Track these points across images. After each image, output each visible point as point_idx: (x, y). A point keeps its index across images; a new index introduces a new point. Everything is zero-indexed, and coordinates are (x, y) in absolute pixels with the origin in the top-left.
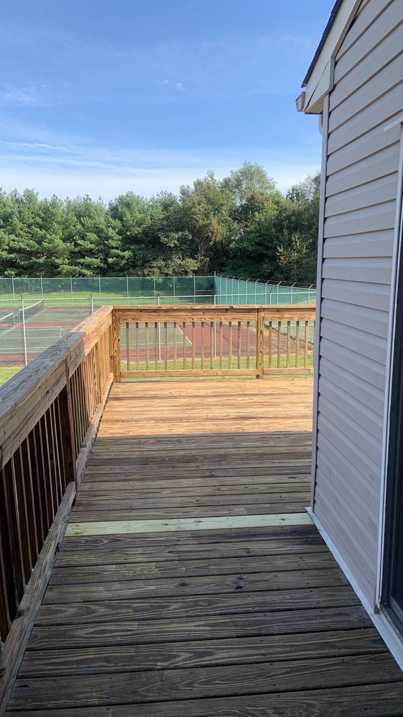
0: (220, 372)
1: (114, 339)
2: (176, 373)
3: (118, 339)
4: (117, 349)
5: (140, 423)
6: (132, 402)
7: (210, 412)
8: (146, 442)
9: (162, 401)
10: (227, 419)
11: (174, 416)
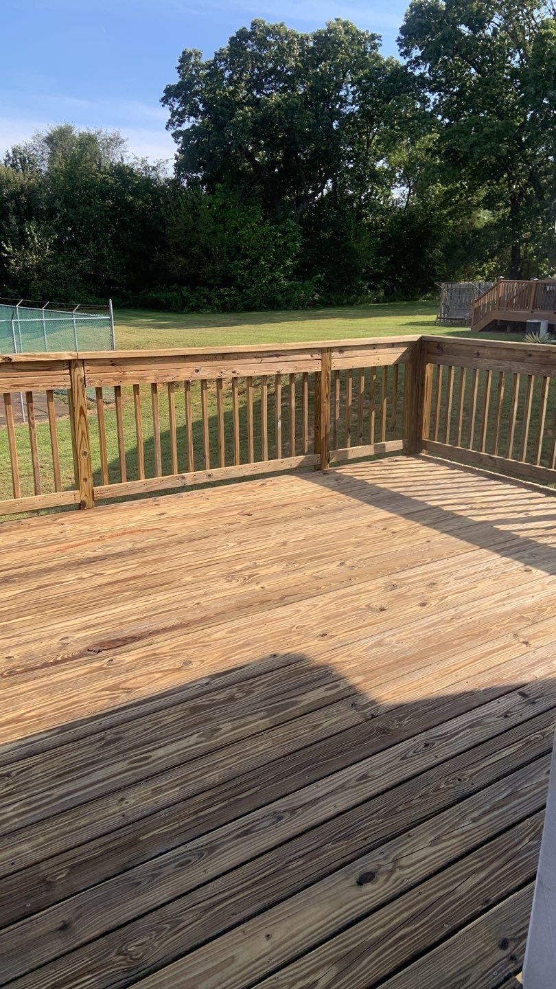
7: (13, 641)
10: (69, 659)
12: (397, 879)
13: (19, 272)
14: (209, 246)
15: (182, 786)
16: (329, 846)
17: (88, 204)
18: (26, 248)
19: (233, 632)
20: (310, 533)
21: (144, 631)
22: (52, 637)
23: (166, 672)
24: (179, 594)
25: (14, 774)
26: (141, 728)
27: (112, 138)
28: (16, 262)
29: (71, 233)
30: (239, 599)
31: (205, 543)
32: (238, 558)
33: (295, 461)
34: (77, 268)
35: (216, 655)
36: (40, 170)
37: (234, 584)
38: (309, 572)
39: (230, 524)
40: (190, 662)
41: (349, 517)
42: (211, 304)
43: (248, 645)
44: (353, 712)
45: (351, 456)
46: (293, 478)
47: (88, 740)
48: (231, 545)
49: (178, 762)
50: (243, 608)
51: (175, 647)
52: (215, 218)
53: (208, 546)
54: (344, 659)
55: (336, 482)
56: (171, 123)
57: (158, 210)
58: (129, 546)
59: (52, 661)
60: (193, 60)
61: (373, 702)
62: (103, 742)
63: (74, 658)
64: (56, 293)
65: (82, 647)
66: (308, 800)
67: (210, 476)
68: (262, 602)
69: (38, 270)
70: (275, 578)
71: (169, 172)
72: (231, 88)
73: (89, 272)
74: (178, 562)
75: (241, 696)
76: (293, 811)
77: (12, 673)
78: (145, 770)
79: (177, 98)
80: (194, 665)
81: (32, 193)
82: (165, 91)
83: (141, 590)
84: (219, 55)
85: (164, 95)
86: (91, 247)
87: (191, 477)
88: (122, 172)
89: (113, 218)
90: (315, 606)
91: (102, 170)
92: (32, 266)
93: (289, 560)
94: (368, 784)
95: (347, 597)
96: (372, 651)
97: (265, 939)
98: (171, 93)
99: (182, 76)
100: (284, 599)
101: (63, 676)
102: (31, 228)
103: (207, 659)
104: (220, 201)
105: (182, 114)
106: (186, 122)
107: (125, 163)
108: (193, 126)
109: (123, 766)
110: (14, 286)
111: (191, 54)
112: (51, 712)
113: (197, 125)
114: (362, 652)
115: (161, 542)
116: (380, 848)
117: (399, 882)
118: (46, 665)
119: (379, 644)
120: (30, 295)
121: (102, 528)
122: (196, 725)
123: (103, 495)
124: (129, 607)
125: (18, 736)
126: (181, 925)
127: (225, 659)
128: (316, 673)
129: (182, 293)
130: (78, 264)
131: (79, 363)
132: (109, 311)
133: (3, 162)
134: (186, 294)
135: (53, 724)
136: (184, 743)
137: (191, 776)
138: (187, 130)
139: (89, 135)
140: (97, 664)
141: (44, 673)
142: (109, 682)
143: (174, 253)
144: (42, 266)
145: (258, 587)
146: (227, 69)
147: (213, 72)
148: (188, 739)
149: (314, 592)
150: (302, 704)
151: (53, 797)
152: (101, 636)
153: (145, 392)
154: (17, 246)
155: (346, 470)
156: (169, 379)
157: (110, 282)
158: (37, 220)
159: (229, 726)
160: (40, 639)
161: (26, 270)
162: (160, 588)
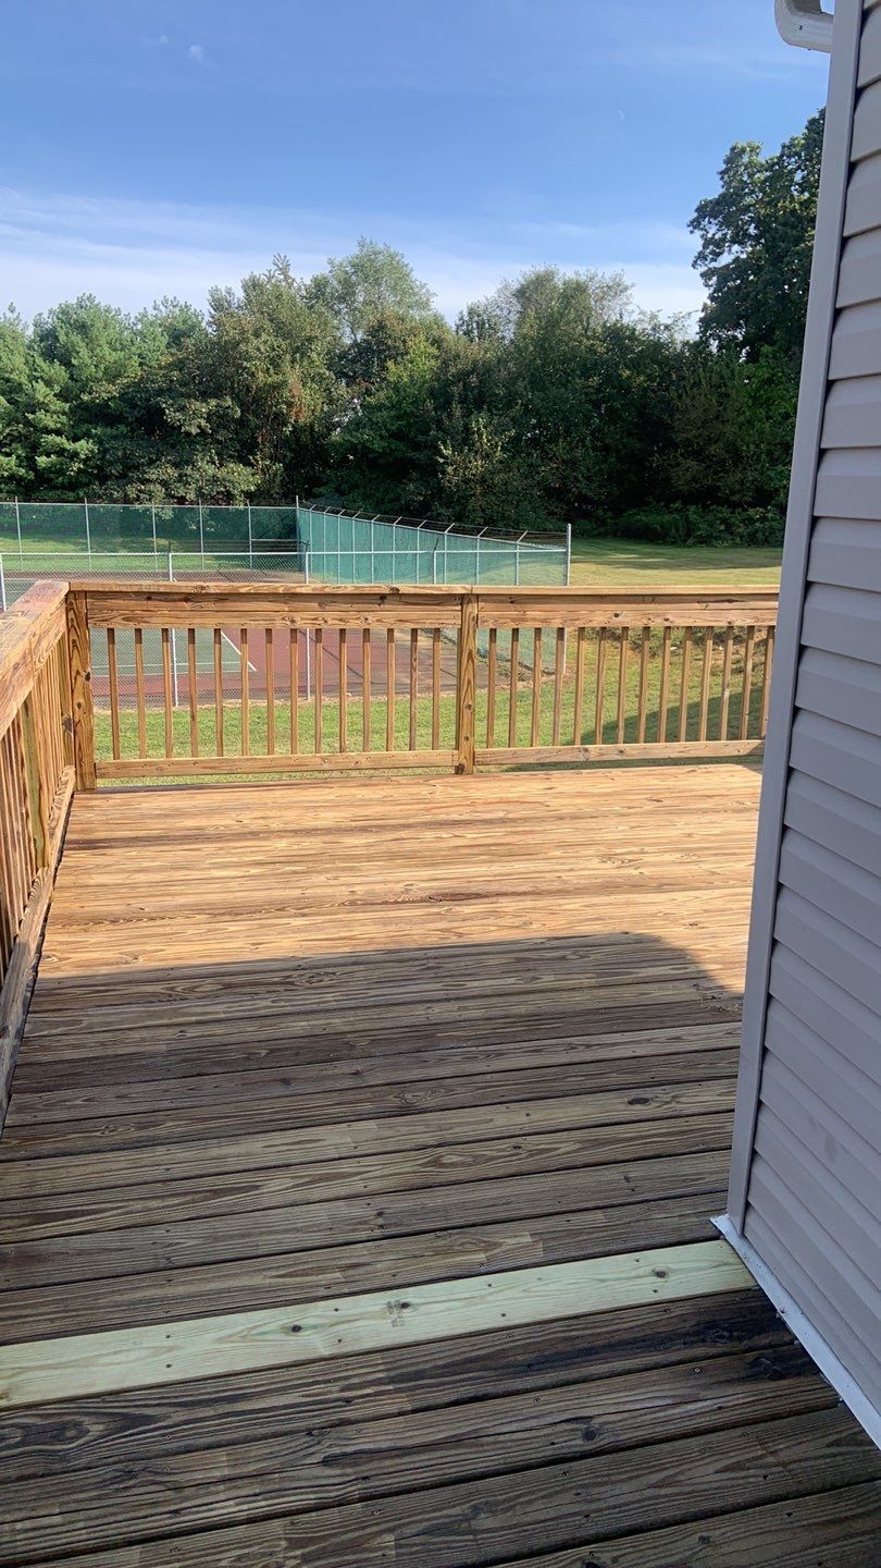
0: (363, 760)
1: (74, 674)
2: (249, 763)
3: (84, 674)
4: (82, 701)
5: (165, 925)
6: (134, 853)
7: (359, 880)
8: (192, 990)
9: (221, 849)
10: (409, 902)
11: (260, 896)
13: (457, 485)
14: (739, 442)
17: (563, 385)
18: (469, 450)
27: (611, 284)
28: (455, 470)
29: (534, 428)
30: (608, 880)
34: (537, 478)
36: (503, 338)
38: (707, 867)
40: (531, 924)
42: (732, 534)
49: (490, 993)
52: (755, 398)
56: (701, 257)
57: (667, 389)
60: (745, 159)
63: (414, 902)
64: (503, 515)
65: (425, 894)
69: (483, 481)
71: (692, 332)
72: (807, 195)
73: (552, 485)
79: (715, 219)
80: (534, 926)
81: (485, 371)
82: (697, 210)
84: (789, 150)
85: (696, 215)
86: (560, 447)
89: (597, 406)
91: (589, 334)
92: (474, 475)
98: (706, 211)
99: (727, 184)
102: (479, 421)
104: (765, 373)
105: (719, 244)
106: (726, 254)
108: (737, 258)
110: (448, 505)
111: (743, 151)
113: (744, 256)
120: (467, 517)
122: (516, 971)
129: (687, 516)
130: (538, 473)
131: (473, 599)
132: (565, 542)
133: (454, 328)
134: (693, 517)
138: (727, 266)
139: (576, 285)
140: (435, 910)
142: (443, 925)
143: (682, 455)
144: (488, 476)
145: (635, 873)
146: (799, 168)
147: (777, 174)
152: (445, 889)
154: (457, 448)
156: (579, 624)
157: (583, 499)
158: (489, 410)
161: (467, 481)
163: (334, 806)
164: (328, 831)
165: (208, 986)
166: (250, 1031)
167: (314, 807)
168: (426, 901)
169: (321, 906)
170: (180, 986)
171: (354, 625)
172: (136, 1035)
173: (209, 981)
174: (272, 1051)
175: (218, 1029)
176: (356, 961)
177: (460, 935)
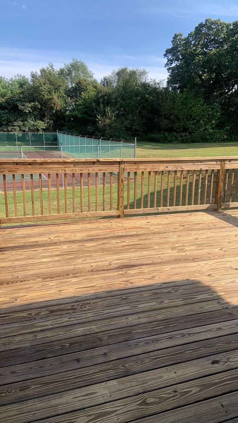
0: (89, 215)
5: (26, 284)
6: (14, 253)
7: (93, 261)
8: (37, 314)
9: (44, 250)
10: (111, 269)
11: (60, 269)
12: (228, 365)
13: (102, 127)
14: (178, 115)
15: (148, 318)
16: (202, 348)
17: (130, 99)
18: (105, 117)
19: (172, 269)
20: (209, 236)
21: (138, 263)
22: (106, 261)
23: (145, 279)
24: (153, 252)
25: (91, 303)
26: (135, 296)
27: (142, 72)
28: (101, 122)
29: (123, 111)
30: (176, 257)
31: (165, 235)
32: (177, 242)
33: (205, 206)
34: (124, 125)
35: (165, 276)
36: (113, 86)
37: (174, 251)
38: (206, 251)
39: (175, 229)
40: (155, 277)
41: (227, 231)
42: (177, 140)
43: (178, 274)
44: (218, 305)
45: (231, 206)
46: (204, 213)
47: (117, 297)
48: (175, 237)
49: (147, 310)
50: (177, 260)
51: (150, 271)
52: (182, 103)
53: (165, 236)
54: (216, 285)
55: (223, 216)
56: (167, 64)
57: (158, 100)
58: (135, 233)
59: (105, 269)
60: (178, 38)
61: (227, 303)
62: (122, 299)
63: (113, 269)
64: (115, 135)
65: (116, 266)
66: (195, 332)
67: (169, 209)
68: (185, 260)
69: (109, 126)
70: (191, 251)
71: (165, 85)
72: (194, 48)
73: (128, 126)
74: (153, 241)
75: (174, 292)
76: (189, 334)
77: (92, 271)
78: (135, 311)
79: (171, 54)
80: (156, 278)
81: (109, 95)
82: (166, 51)
83: (139, 249)
84: (190, 35)
85: (165, 53)
86: (130, 116)
87: (161, 209)
88: (145, 86)
89: (139, 105)
90: (207, 264)
91: (137, 85)
92: (107, 124)
93: (199, 245)
94: (220, 331)
95: (221, 262)
96: (229, 284)
97: (174, 373)
98: (168, 52)
99: (174, 45)
100: (194, 260)
101: (109, 275)
102: (108, 109)
103: (161, 277)
104: (185, 96)
105: (172, 61)
106: (174, 63)
107: (147, 81)
108: (177, 65)
109: (128, 307)
110: (100, 132)
111: (178, 35)
112: (104, 286)
113: (178, 64)
114: (225, 284)
115: (147, 232)
116: (223, 354)
117: (228, 366)
118: (103, 270)
119: (233, 282)
120: (105, 136)
121: (126, 225)
122: (155, 299)
123: (127, 213)
124: (134, 254)
125: (93, 292)
126: (144, 362)
127: (168, 278)
128: (204, 289)
129: (165, 135)
130: (124, 123)
131: (123, 163)
132: (135, 142)
133: (100, 83)
135: (105, 290)
136: (150, 304)
137: (152, 315)
138: (174, 67)
139: (133, 71)
140: (121, 273)
141: (103, 273)
142: (125, 279)
143: (163, 118)
144: (110, 124)
145: (184, 254)
146: (193, 40)
147: (187, 42)
148: (152, 303)
149: (207, 258)
150: (198, 299)
151: (104, 313)
152: (123, 263)
153: (146, 175)
154: (102, 116)
155: (228, 212)
156: (156, 170)
157: (136, 130)
158: (110, 106)
159: (168, 301)
160: (102, 261)
161: (105, 126)
162: (145, 249)
163: (80, 231)
164: (80, 241)
165: (44, 313)
166: (62, 334)
167: (74, 232)
168: (118, 269)
169: (81, 272)
170: (33, 312)
171: (85, 172)
172: (18, 339)
173: (44, 309)
174: (71, 344)
175: (49, 334)
176: (97, 297)
177: (132, 283)
